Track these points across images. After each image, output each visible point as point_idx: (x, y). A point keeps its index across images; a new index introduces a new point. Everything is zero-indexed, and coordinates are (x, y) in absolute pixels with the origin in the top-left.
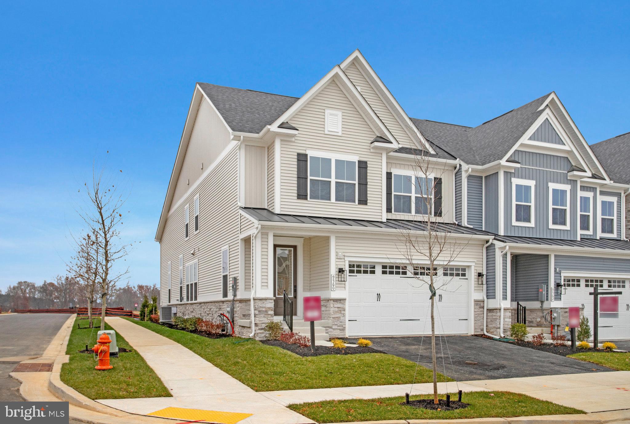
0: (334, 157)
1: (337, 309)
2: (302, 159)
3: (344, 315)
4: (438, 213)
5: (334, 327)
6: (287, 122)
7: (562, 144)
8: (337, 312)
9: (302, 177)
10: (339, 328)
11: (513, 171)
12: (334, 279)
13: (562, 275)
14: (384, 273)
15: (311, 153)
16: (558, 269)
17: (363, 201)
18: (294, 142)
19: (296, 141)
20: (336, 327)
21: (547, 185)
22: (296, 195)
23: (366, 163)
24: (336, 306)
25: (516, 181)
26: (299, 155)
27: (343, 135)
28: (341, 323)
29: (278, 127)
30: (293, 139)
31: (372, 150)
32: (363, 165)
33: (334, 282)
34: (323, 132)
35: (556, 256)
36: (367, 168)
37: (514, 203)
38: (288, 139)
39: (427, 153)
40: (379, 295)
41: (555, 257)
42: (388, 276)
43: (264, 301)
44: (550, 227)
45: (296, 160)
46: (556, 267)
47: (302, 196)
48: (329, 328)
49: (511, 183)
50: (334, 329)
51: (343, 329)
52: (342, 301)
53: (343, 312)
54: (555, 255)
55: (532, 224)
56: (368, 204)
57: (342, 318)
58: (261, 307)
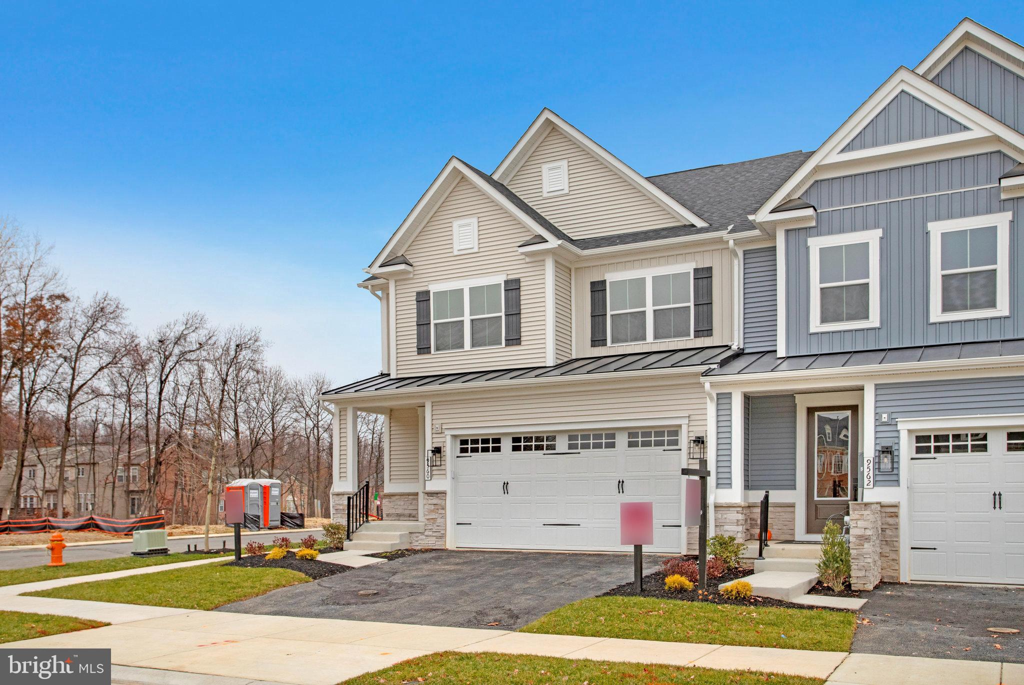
0: (466, 285)
1: (433, 507)
2: (423, 298)
3: (444, 517)
4: (704, 330)
5: (426, 533)
6: (402, 255)
8: (432, 511)
9: (423, 324)
10: (435, 534)
11: (814, 224)
12: (429, 463)
13: (899, 427)
14: (516, 449)
15: (434, 288)
16: (885, 416)
17: (514, 340)
18: (412, 279)
19: (416, 277)
20: (430, 533)
21: (924, 226)
22: (416, 349)
23: (518, 281)
24: (430, 502)
25: (816, 244)
26: (418, 294)
27: (481, 250)
28: (438, 528)
29: (379, 267)
30: (411, 276)
31: (528, 260)
32: (513, 287)
33: (429, 469)
34: (451, 255)
35: (878, 387)
36: (519, 288)
37: (815, 287)
38: (402, 277)
39: (690, 228)
40: (506, 485)
41: (876, 389)
42: (522, 453)
43: (340, 496)
44: (933, 319)
45: (415, 302)
46: (879, 410)
47: (423, 349)
48: (419, 535)
49: (808, 248)
50: (427, 536)
51: (443, 536)
52: (439, 495)
53: (441, 511)
54: (876, 385)
55: (874, 320)
56: (523, 343)
57: (439, 520)
58: (337, 504)
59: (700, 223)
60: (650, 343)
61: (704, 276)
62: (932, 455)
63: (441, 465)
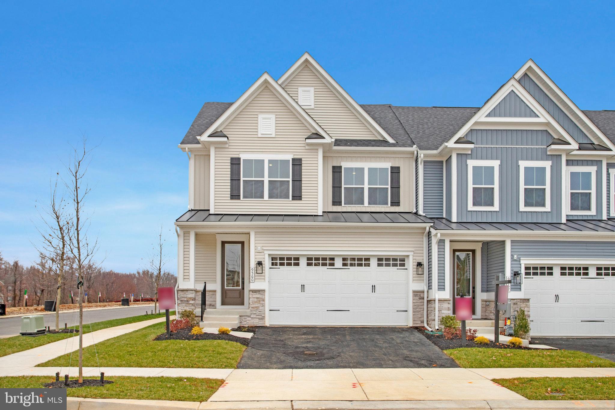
0: (266, 157)
1: (256, 300)
2: (235, 162)
3: (263, 306)
4: (396, 202)
5: (252, 316)
6: (221, 131)
7: (535, 117)
8: (256, 302)
9: (235, 179)
10: (258, 317)
11: (470, 152)
12: (253, 271)
13: (522, 262)
14: (309, 264)
15: (243, 157)
16: (515, 256)
17: (297, 197)
18: (228, 148)
19: (230, 147)
20: (255, 316)
21: (517, 163)
22: (229, 196)
23: (300, 160)
24: (254, 296)
25: (471, 163)
26: (232, 159)
27: (277, 136)
28: (260, 313)
29: (208, 137)
30: (227, 146)
31: (307, 147)
32: (297, 163)
33: (253, 275)
34: (256, 136)
35: (512, 242)
36: (301, 165)
37: (471, 186)
38: (221, 146)
39: (384, 143)
40: (303, 286)
41: (511, 243)
42: (313, 268)
43: (185, 292)
44: (521, 210)
45: (230, 164)
46: (513, 253)
47: (235, 196)
48: (247, 317)
49: (467, 165)
50: (252, 318)
51: (263, 318)
52: (261, 292)
53: (261, 302)
54: (511, 241)
55: (496, 207)
56: (303, 199)
57: (261, 308)
58: (182, 297)
59: (391, 141)
60: (366, 206)
61: (395, 171)
62: (532, 276)
63: (262, 273)
